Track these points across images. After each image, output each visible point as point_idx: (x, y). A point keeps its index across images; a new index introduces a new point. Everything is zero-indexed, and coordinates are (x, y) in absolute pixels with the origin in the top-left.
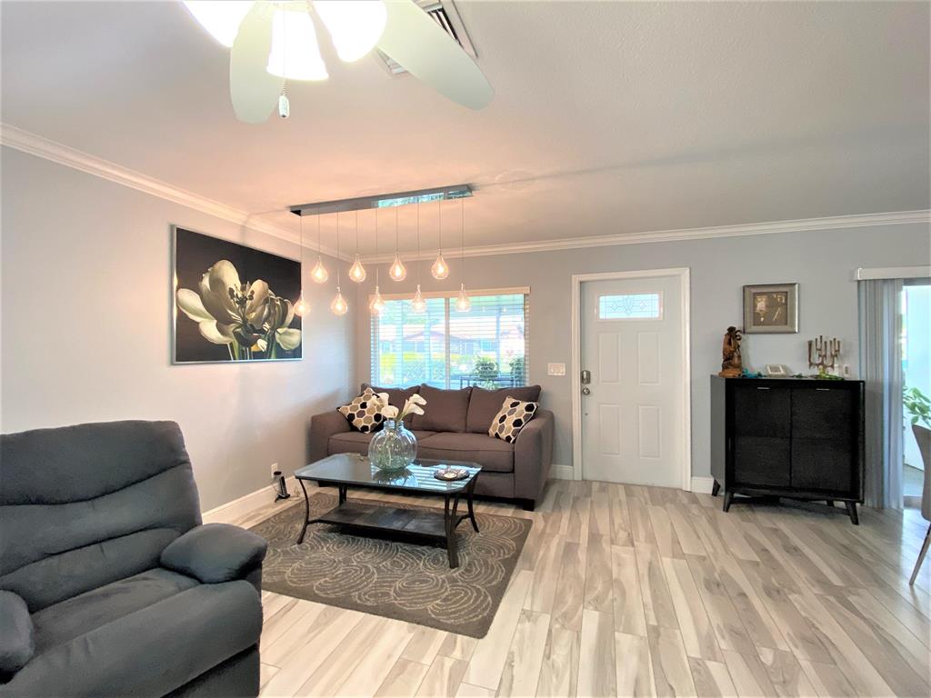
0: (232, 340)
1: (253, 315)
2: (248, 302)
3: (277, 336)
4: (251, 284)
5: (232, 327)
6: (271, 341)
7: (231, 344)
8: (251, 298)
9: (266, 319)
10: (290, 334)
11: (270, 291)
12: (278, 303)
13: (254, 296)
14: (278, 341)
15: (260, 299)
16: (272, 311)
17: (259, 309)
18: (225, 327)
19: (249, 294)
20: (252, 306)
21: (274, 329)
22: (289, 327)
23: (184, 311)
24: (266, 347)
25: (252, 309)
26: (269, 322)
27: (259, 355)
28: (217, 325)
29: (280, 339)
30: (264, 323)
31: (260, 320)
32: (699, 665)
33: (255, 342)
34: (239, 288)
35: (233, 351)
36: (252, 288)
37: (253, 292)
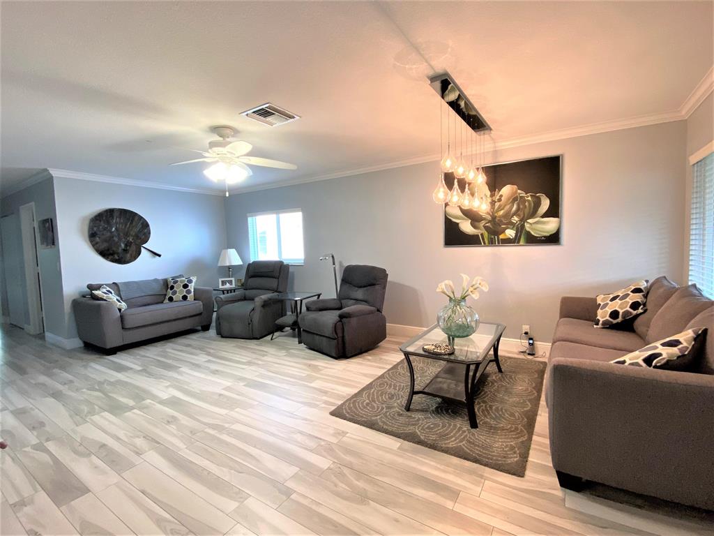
0: (481, 232)
1: (501, 213)
2: (497, 205)
3: (527, 226)
4: (500, 190)
5: (483, 223)
6: (520, 229)
7: (482, 235)
8: (500, 200)
9: (515, 214)
10: (544, 223)
11: (519, 191)
12: (530, 198)
13: (503, 198)
14: (528, 229)
15: (509, 199)
16: (521, 207)
17: (508, 207)
18: (477, 223)
19: (498, 197)
20: (500, 206)
21: (523, 220)
22: (543, 216)
23: (450, 218)
24: (514, 235)
25: (500, 208)
26: (518, 216)
27: (507, 242)
28: (471, 224)
29: (529, 228)
30: (512, 216)
31: (508, 215)
32: (241, 498)
33: (503, 231)
34: (489, 196)
35: (483, 239)
36: (501, 193)
37: (501, 196)
